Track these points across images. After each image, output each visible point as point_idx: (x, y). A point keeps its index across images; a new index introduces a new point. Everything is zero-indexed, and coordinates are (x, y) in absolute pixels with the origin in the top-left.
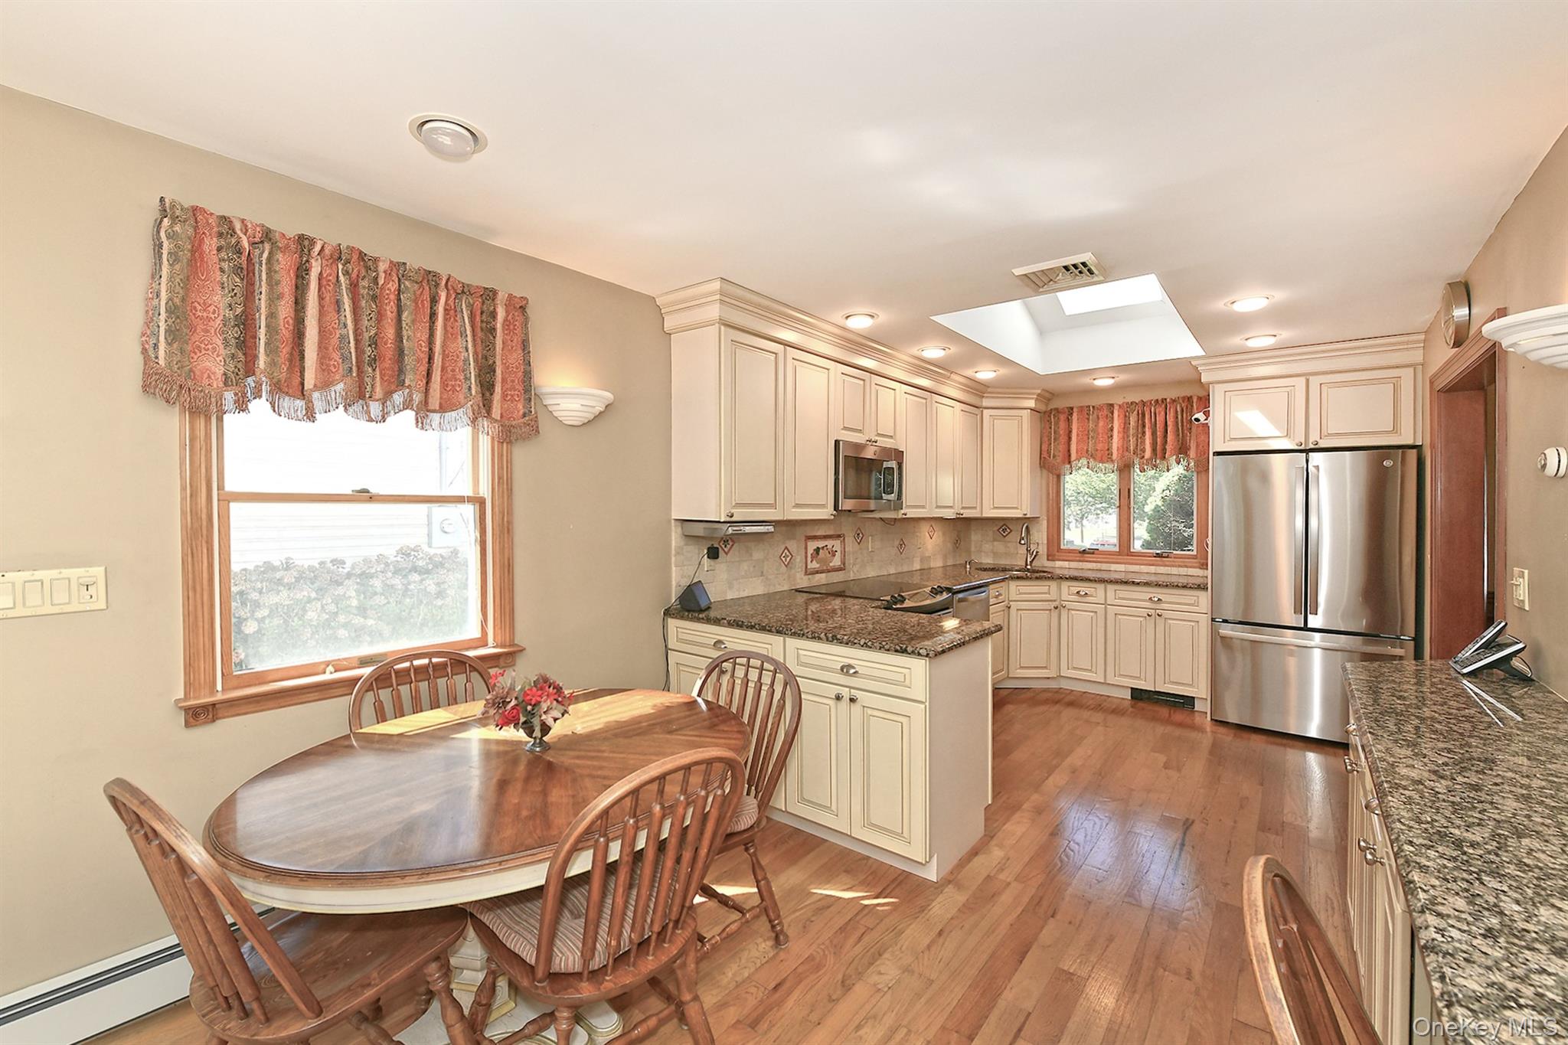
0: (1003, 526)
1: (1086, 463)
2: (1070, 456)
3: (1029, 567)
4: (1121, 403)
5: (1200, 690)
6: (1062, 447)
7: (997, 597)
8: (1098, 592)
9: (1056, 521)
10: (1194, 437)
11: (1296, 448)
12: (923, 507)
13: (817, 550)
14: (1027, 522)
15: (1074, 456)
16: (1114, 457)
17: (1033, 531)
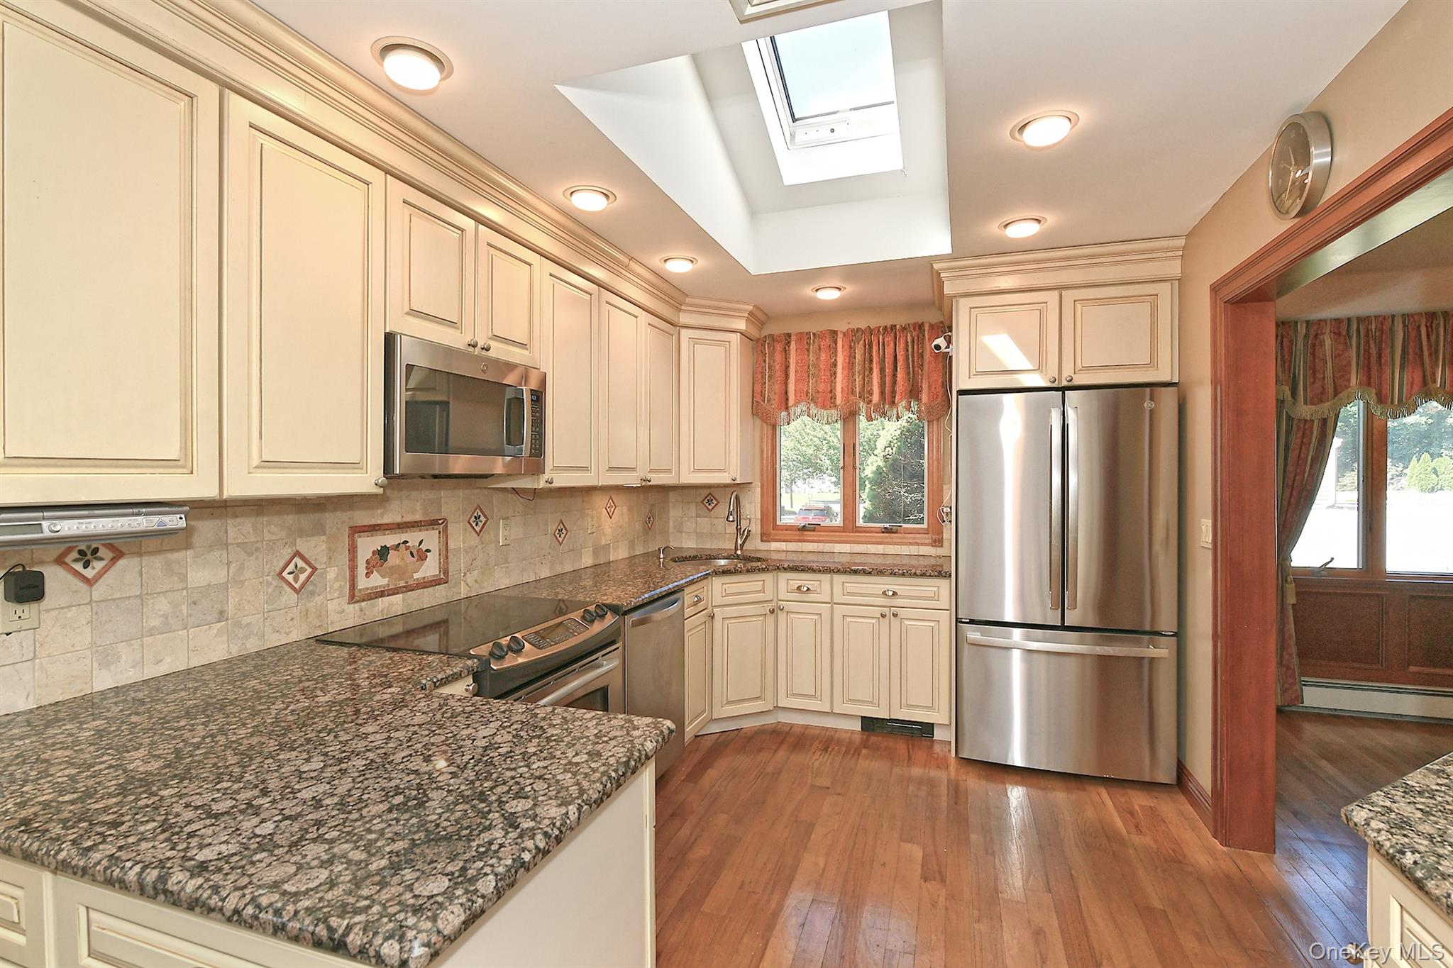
0: (707, 495)
1: (805, 408)
2: (787, 399)
3: (739, 552)
4: (845, 330)
5: (939, 715)
6: (777, 387)
7: (696, 604)
8: (823, 585)
9: (771, 488)
10: (925, 377)
11: (1049, 385)
12: (585, 469)
13: (383, 553)
14: (736, 489)
15: (791, 401)
16: (838, 401)
17: (744, 502)
